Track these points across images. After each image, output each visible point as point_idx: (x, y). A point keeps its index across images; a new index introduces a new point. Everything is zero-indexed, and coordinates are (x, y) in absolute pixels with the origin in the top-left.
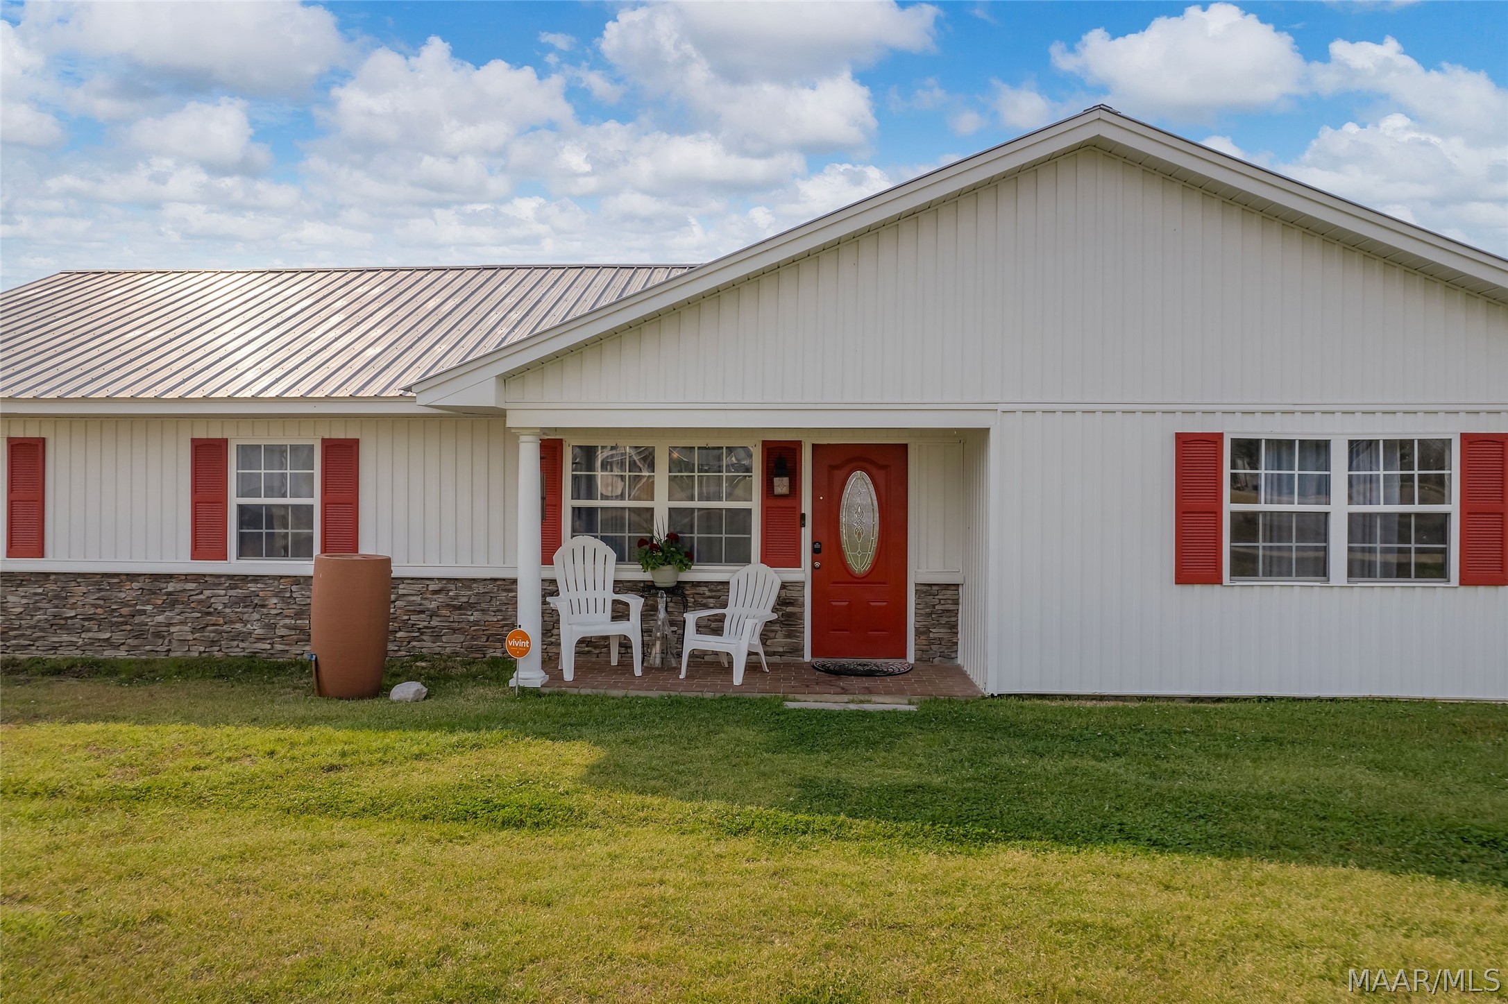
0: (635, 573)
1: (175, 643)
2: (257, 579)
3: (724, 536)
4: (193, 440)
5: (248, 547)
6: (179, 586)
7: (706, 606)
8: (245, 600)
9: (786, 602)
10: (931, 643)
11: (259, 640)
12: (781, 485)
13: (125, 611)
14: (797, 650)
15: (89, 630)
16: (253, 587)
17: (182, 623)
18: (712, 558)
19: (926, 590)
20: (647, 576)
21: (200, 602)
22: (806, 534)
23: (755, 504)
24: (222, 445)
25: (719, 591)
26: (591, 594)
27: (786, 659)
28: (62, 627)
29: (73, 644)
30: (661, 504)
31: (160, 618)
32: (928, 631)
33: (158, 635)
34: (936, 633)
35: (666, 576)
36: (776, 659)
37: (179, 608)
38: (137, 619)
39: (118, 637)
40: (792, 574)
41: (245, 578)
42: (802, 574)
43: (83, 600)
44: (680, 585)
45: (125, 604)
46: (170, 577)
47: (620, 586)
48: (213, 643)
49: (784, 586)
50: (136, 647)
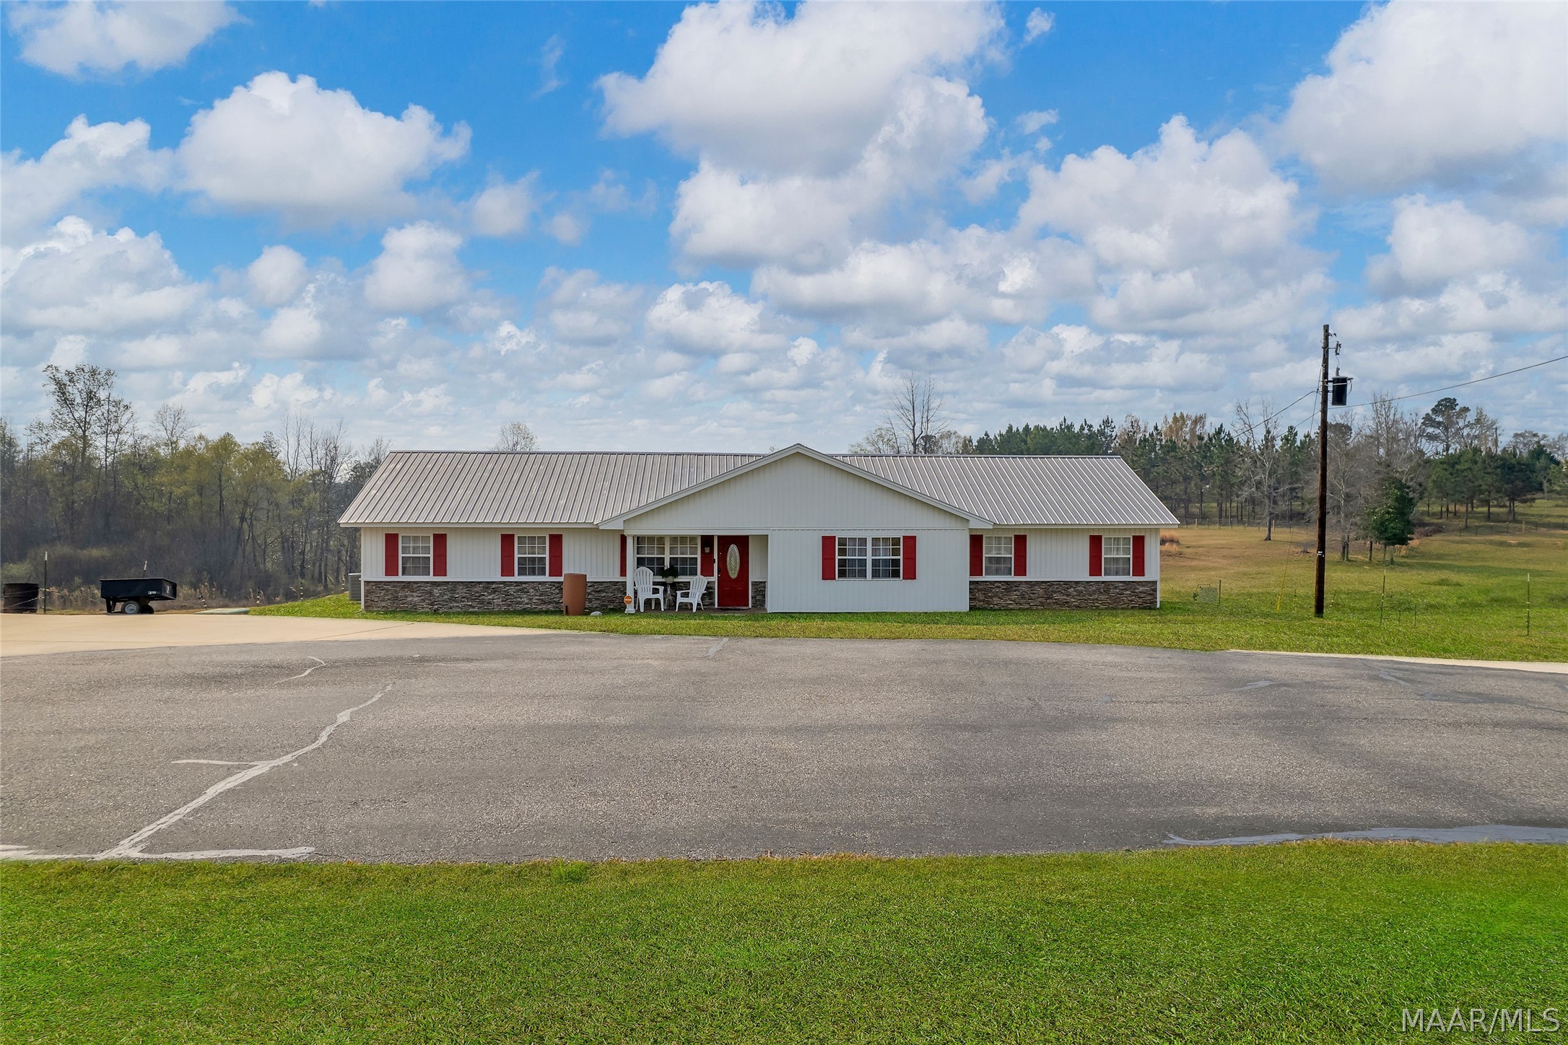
0: (660, 579)
1: (495, 607)
2: (525, 583)
3: (688, 566)
4: (502, 535)
5: (522, 572)
6: (497, 586)
7: (683, 590)
8: (522, 590)
9: (709, 587)
10: (756, 601)
11: (526, 604)
12: (707, 550)
13: (477, 595)
14: (714, 604)
15: (464, 602)
16: (524, 586)
17: (497, 599)
18: (684, 574)
19: (755, 584)
20: (663, 580)
21: (505, 591)
22: (716, 565)
23: (699, 556)
24: (512, 536)
25: (687, 585)
26: (645, 586)
27: (709, 607)
28: (454, 600)
29: (458, 606)
30: (667, 557)
31: (490, 597)
32: (756, 597)
33: (489, 603)
34: (758, 598)
35: (670, 580)
36: (705, 607)
37: (497, 593)
38: (481, 598)
39: (474, 604)
40: (711, 579)
41: (522, 583)
42: (715, 578)
43: (461, 592)
44: (675, 583)
45: (477, 592)
46: (494, 582)
47: (655, 583)
48: (510, 605)
49: (708, 583)
50: (481, 607)
